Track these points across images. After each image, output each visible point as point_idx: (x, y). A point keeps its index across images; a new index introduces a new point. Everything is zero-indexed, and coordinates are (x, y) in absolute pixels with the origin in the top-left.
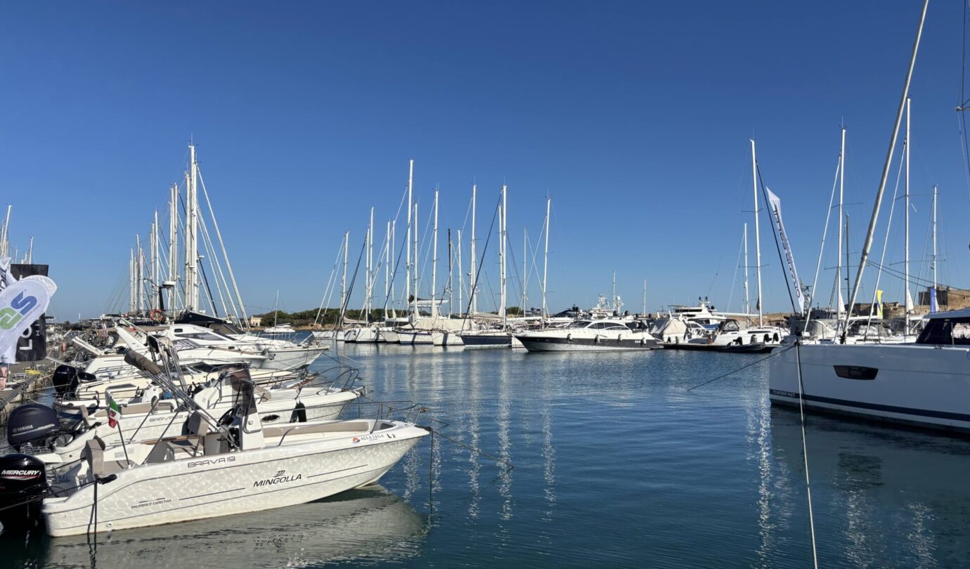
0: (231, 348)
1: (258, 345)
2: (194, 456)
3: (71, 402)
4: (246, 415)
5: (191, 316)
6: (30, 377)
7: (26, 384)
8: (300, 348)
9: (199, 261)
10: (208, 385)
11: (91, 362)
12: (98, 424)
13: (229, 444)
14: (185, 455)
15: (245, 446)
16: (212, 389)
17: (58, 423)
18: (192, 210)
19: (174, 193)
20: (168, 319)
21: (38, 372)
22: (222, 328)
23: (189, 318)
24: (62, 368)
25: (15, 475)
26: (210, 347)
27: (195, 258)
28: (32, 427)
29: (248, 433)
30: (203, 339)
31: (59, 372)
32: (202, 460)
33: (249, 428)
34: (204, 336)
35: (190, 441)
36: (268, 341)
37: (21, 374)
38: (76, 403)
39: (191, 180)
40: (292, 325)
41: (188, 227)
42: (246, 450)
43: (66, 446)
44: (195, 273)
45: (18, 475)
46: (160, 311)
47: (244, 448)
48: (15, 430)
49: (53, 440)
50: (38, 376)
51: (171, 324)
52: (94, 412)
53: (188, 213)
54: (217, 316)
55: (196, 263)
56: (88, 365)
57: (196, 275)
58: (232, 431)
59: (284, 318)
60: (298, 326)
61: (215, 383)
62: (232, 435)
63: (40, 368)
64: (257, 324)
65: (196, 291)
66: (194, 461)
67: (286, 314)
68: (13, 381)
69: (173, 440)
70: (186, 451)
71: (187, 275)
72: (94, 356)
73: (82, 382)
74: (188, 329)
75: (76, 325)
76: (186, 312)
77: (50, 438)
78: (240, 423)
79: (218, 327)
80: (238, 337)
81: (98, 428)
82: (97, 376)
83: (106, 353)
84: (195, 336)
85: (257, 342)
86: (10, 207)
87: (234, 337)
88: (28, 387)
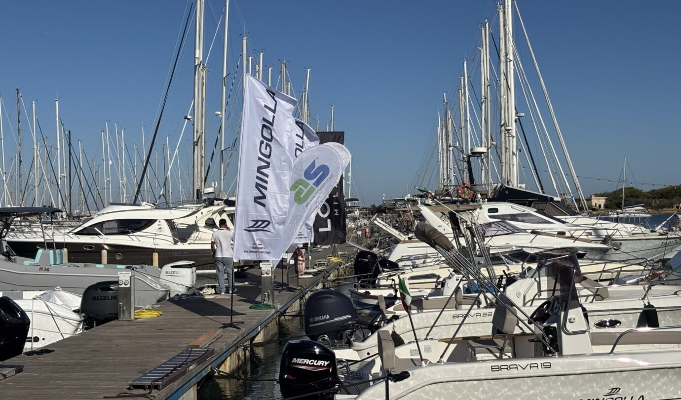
0: (561, 234)
1: (595, 230)
2: (500, 358)
3: (367, 290)
4: (566, 311)
5: (507, 192)
6: (332, 265)
7: (328, 272)
8: (655, 236)
9: (518, 121)
10: (523, 275)
11: (394, 248)
12: (396, 317)
13: (545, 347)
14: (489, 356)
15: (566, 351)
16: (528, 281)
17: (355, 314)
18: (507, 54)
19: (486, 33)
20: (479, 196)
21: (340, 260)
22: (548, 207)
23: (505, 194)
24: (362, 254)
25: (305, 365)
26: (534, 232)
27: (514, 117)
28: (328, 317)
29: (568, 334)
30: (523, 221)
31: (360, 259)
32: (509, 363)
33: (570, 327)
34: (524, 218)
35: (496, 341)
36: (611, 225)
37: (322, 261)
38: (373, 292)
39: (504, 13)
40: (648, 206)
41: (503, 77)
42: (567, 356)
43: (363, 341)
44: (513, 137)
45: (308, 365)
46: (470, 186)
47: (565, 352)
48: (311, 320)
49: (351, 334)
50: (340, 264)
51: (483, 202)
52: (393, 304)
53: (503, 59)
54: (543, 193)
55: (514, 123)
56: (390, 251)
57: (515, 139)
58: (548, 330)
59: (637, 197)
60: (657, 208)
61: (532, 273)
62: (548, 335)
63: (342, 256)
64: (600, 206)
65: (515, 160)
66: (500, 363)
67: (641, 192)
68: (314, 268)
69: (476, 339)
70: (491, 352)
71: (503, 139)
72: (397, 241)
73: (384, 271)
74: (505, 208)
75: (380, 207)
76: (501, 187)
77: (348, 332)
78: (558, 322)
79: (542, 206)
80: (570, 219)
81: (396, 323)
82: (400, 264)
83: (410, 238)
84: (514, 217)
85: (595, 226)
86: (309, 70)
87: (564, 220)
88: (329, 276)
